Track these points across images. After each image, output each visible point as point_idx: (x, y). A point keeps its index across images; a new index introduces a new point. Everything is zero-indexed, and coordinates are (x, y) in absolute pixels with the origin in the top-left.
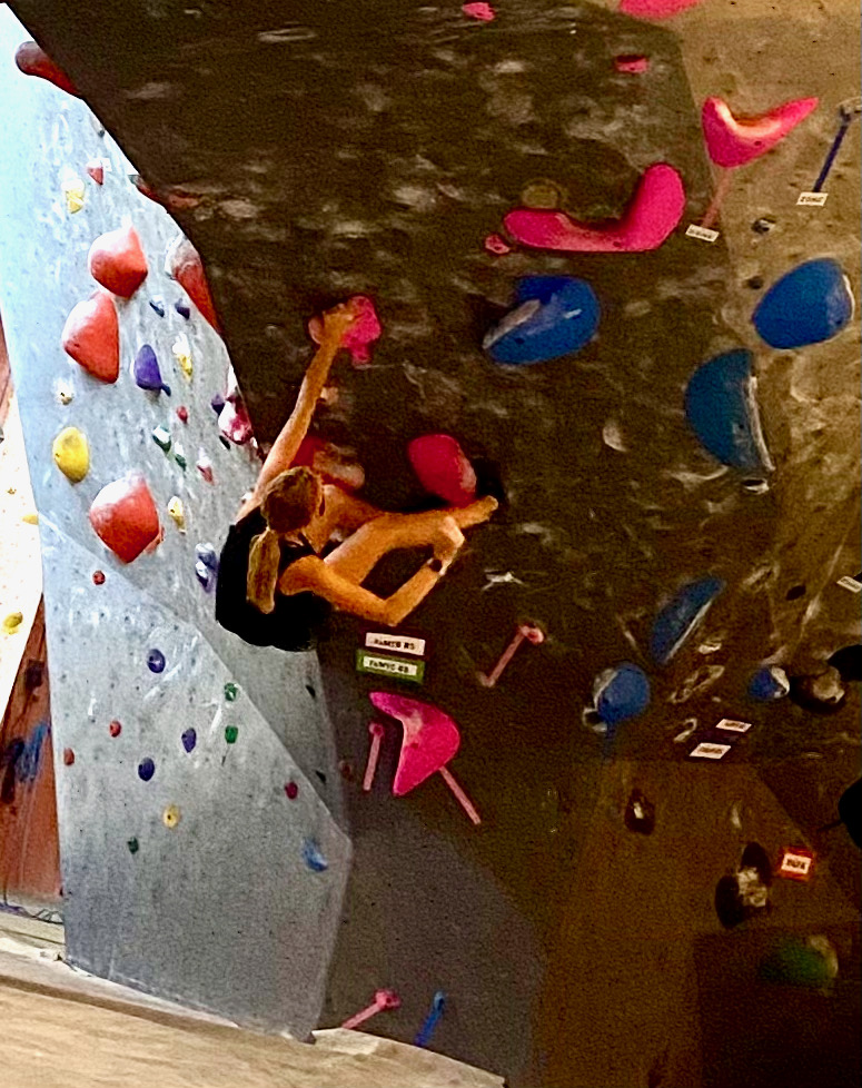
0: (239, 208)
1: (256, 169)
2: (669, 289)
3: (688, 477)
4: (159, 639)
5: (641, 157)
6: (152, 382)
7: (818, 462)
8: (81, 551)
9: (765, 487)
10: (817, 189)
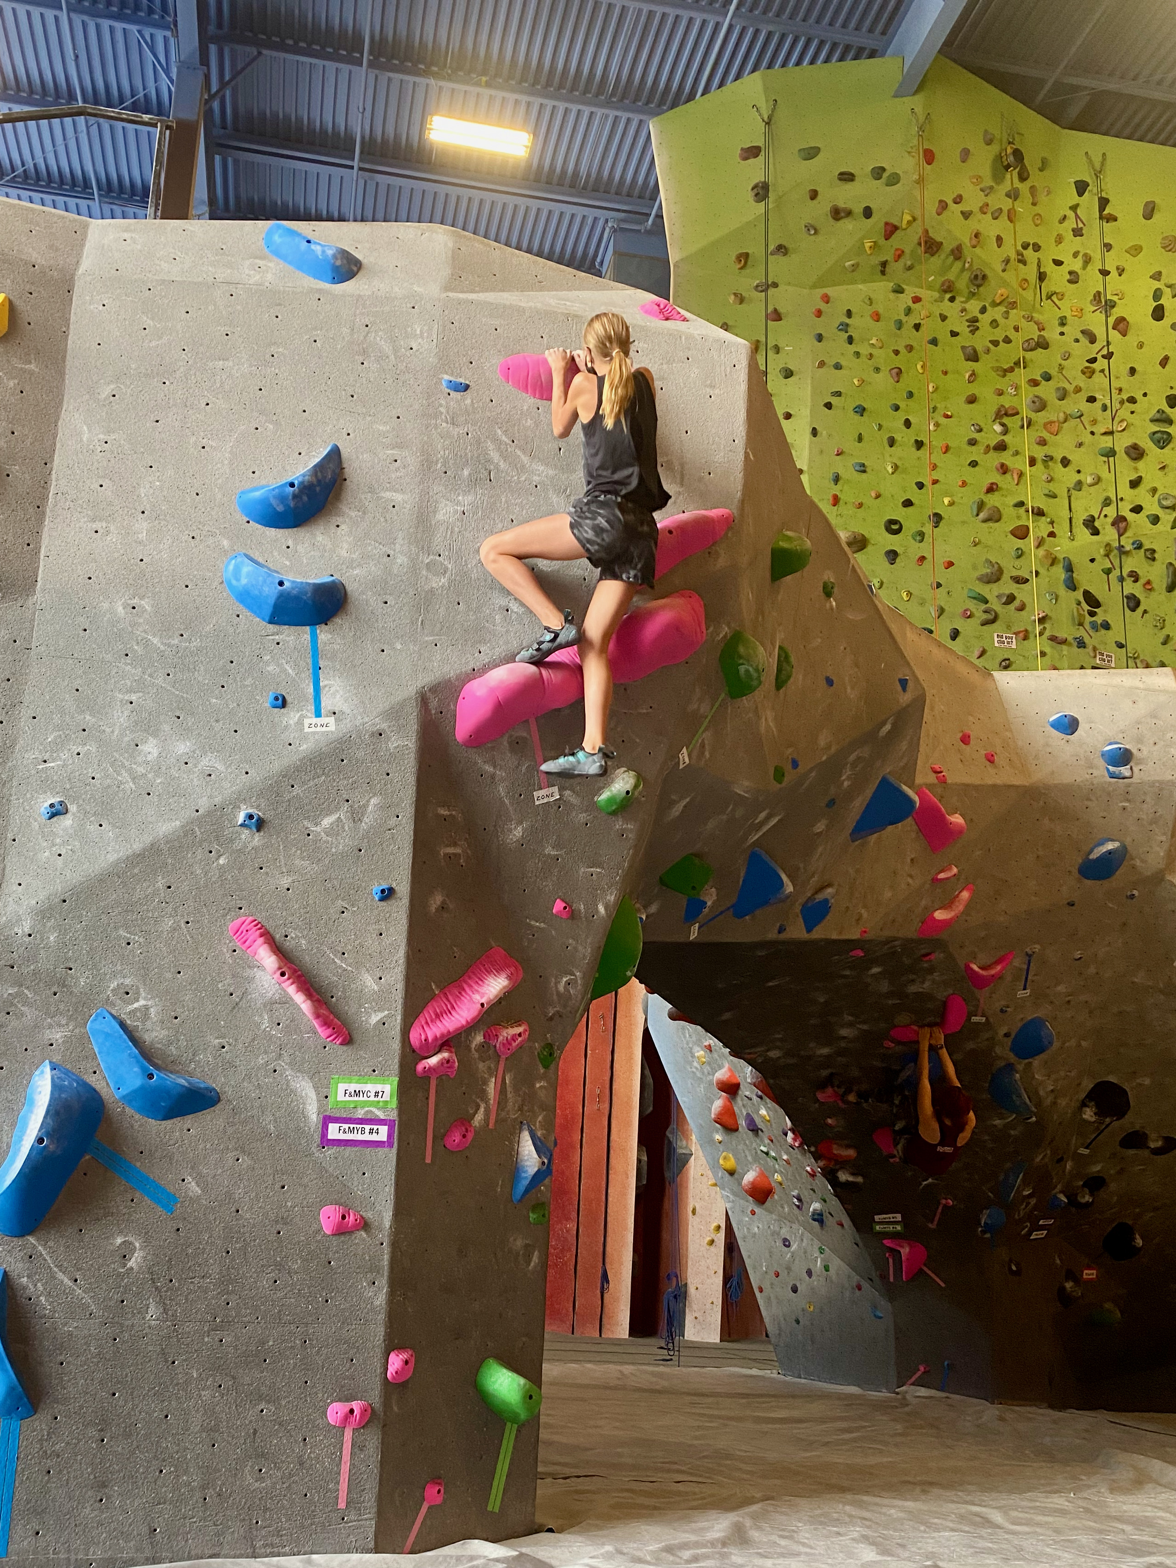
0: (774, 1054)
1: (777, 1036)
2: (970, 1045)
3: (997, 1122)
4: (785, 1232)
5: (942, 994)
6: (755, 1130)
7: (1055, 1103)
8: (742, 1202)
9: (1034, 1119)
10: (1024, 989)
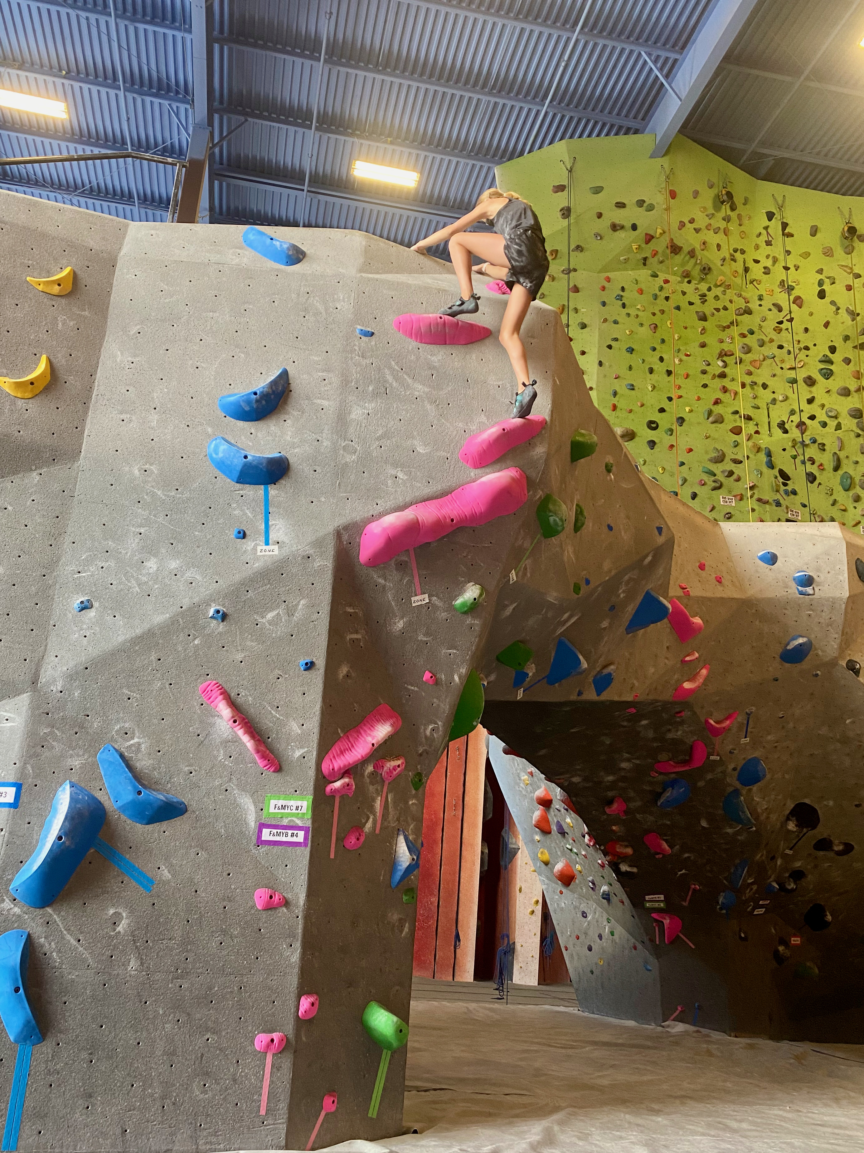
0: (576, 780)
1: (578, 767)
2: (709, 776)
3: (729, 831)
4: (583, 907)
5: (690, 740)
6: (563, 833)
7: (768, 818)
8: (553, 885)
9: (754, 829)
10: (746, 737)
